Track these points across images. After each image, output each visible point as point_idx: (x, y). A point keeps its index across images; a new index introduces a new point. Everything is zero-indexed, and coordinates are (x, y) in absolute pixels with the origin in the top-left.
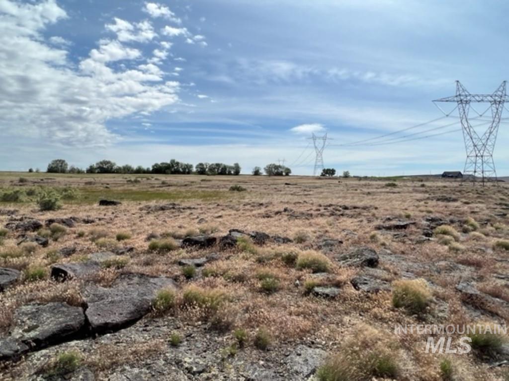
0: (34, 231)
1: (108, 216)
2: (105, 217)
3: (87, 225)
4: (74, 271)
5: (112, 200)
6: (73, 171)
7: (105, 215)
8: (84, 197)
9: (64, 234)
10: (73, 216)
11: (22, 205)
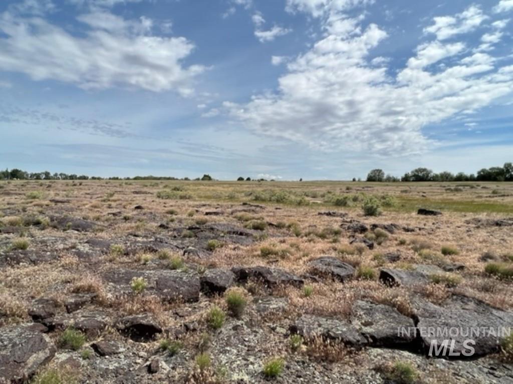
0: (361, 233)
1: (429, 226)
2: (426, 227)
3: (407, 233)
4: (401, 278)
5: (431, 210)
6: (389, 179)
7: (425, 225)
8: (400, 205)
9: (386, 240)
10: (393, 223)
11: (350, 210)
